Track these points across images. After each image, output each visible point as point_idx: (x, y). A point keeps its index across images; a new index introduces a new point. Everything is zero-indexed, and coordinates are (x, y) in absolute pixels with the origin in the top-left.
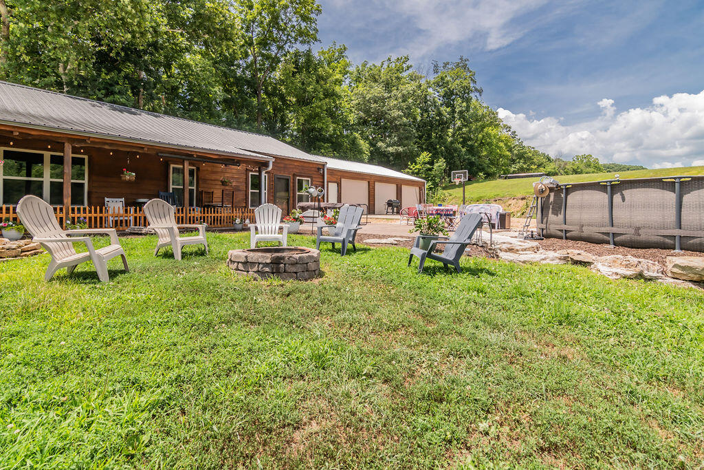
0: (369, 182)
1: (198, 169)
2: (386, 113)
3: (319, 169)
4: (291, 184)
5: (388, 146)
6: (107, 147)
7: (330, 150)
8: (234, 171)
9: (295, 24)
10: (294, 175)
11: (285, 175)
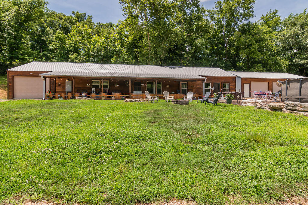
0: (268, 82)
1: (188, 83)
2: (300, 42)
3: (233, 79)
4: (220, 86)
5: (301, 60)
6: (163, 80)
7: (261, 67)
8: (199, 83)
9: (242, 12)
10: (222, 82)
11: (218, 82)
